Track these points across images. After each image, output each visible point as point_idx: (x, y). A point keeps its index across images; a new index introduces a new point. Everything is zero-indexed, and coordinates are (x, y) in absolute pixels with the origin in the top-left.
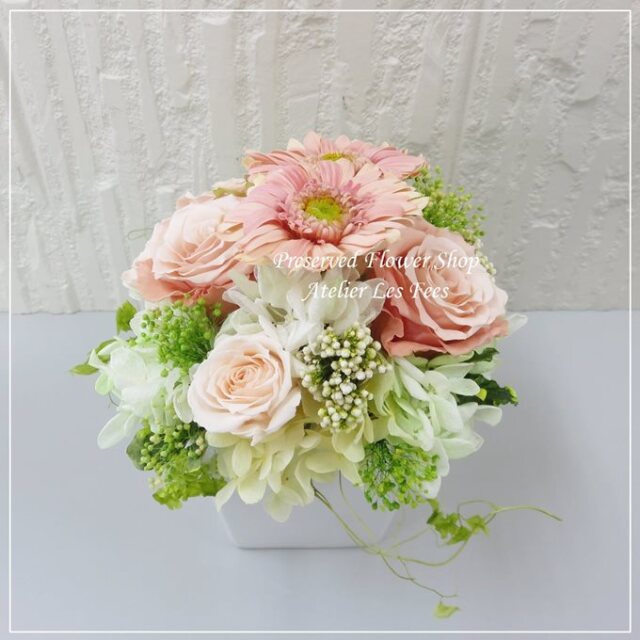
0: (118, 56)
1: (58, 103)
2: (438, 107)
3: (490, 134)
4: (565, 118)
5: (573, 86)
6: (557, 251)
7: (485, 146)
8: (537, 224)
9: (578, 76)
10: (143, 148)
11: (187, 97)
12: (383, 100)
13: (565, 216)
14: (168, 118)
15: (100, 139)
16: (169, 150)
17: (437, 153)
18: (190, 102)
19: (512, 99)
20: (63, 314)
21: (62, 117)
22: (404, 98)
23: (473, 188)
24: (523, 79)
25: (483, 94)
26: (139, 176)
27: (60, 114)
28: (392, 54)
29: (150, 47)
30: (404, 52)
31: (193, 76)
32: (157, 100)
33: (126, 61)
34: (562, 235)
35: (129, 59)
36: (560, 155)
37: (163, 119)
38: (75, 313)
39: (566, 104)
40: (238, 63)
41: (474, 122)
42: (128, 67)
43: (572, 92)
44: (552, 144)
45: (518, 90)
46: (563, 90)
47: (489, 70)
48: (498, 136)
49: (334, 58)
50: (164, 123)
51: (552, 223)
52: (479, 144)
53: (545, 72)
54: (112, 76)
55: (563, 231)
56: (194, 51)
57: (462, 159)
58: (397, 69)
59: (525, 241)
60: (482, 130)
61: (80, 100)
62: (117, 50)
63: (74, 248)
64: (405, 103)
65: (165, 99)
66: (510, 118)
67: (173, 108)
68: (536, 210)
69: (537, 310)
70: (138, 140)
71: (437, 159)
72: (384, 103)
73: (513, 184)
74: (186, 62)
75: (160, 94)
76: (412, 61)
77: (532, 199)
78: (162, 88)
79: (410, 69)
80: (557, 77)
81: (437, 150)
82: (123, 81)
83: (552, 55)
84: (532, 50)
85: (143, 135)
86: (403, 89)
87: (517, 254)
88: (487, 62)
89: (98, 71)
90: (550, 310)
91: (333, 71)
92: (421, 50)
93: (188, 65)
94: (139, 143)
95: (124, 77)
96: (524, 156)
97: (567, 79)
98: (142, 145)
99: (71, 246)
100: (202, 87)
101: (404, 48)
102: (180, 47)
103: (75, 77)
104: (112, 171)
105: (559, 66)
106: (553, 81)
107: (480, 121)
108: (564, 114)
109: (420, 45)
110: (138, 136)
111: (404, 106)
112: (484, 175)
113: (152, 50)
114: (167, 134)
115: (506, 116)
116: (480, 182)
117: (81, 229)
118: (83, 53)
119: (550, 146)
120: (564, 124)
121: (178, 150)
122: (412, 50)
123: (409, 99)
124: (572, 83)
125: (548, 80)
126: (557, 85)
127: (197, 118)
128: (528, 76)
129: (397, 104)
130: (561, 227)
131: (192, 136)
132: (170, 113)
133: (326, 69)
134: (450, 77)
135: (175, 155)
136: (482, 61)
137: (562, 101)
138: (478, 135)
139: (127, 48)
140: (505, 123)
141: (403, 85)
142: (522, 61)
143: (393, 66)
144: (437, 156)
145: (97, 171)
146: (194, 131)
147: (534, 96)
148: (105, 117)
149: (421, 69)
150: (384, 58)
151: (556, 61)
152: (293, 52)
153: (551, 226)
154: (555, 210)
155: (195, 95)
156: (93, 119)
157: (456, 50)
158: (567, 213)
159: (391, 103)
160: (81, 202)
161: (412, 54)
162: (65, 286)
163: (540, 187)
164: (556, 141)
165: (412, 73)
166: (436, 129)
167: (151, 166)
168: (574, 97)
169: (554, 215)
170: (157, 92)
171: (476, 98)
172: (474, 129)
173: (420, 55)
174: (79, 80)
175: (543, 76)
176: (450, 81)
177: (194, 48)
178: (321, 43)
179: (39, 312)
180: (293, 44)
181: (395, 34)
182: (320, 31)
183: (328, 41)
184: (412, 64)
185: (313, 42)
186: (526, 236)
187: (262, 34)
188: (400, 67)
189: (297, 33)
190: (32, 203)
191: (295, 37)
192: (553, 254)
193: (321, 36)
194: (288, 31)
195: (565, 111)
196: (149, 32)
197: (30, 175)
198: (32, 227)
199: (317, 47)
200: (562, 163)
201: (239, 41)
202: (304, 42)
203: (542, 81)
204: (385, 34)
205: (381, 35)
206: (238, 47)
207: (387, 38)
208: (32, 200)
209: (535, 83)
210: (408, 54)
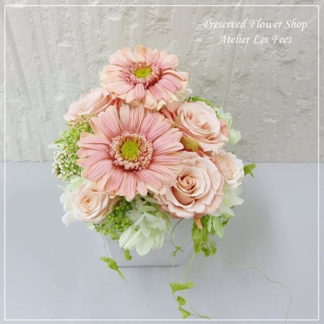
0: (67, 35)
1: (38, 58)
2: (220, 63)
3: (245, 76)
4: (280, 69)
5: (283, 54)
6: (276, 134)
7: (243, 82)
8: (267, 120)
9: (286, 49)
10: (79, 80)
11: (100, 56)
12: (194, 59)
13: (280, 116)
14: (91, 66)
15: (58, 76)
16: (91, 81)
17: (220, 85)
18: (102, 58)
19: (256, 60)
20: (38, 162)
22: (204, 58)
23: (237, 103)
24: (260, 50)
25: (242, 57)
26: (76, 94)
27: (39, 63)
28: (198, 37)
29: (83, 31)
30: (205, 36)
31: (104, 45)
32: (86, 57)
33: (71, 37)
34: (278, 126)
35: (73, 36)
36: (277, 87)
37: (89, 66)
38: (44, 162)
39: (280, 62)
40: (125, 40)
41: (237, 71)
42: (72, 41)
43: (283, 56)
44: (274, 81)
45: (258, 55)
46: (279, 56)
48: (248, 77)
49: (171, 38)
50: (89, 69)
51: (274, 120)
52: (239, 81)
54: (64, 44)
55: (279, 124)
56: (104, 33)
57: (231, 88)
58: (201, 44)
59: (261, 129)
60: (241, 74)
61: (48, 56)
62: (67, 32)
63: (44, 130)
64: (204, 61)
65: (89, 57)
66: (254, 69)
67: (93, 61)
68: (266, 113)
69: (267, 162)
70: (77, 76)
71: (219, 88)
72: (195, 60)
73: (255, 101)
74: (100, 39)
75: (87, 54)
76: (208, 40)
77: (264, 108)
78: (88, 51)
79: (207, 44)
80: (276, 49)
81: (220, 84)
82: (69, 47)
85: (79, 74)
86: (204, 54)
87: (257, 135)
89: (58, 42)
90: (273, 162)
91: (170, 44)
92: (212, 35)
93: (101, 40)
94: (77, 78)
95: (70, 45)
96: (261, 87)
97: (281, 50)
98: (78, 79)
99: (43, 128)
100: (108, 51)
101: (204, 34)
102: (97, 31)
103: (46, 45)
104: (64, 92)
106: (274, 52)
107: (240, 70)
108: (279, 67)
109: (212, 33)
110: (76, 75)
111: (204, 62)
112: (242, 96)
113: (83, 33)
114: (90, 73)
115: (252, 68)
116: (240, 99)
117: (48, 120)
118: (50, 33)
119: (273, 82)
120: (279, 72)
121: (96, 82)
122: (208, 35)
123: (206, 58)
124: (283, 52)
125: (272, 51)
126: (276, 53)
128: (262, 48)
129: (201, 61)
130: (278, 122)
132: (92, 63)
133: (168, 43)
134: (226, 48)
135: (95, 84)
137: (279, 61)
138: (239, 76)
139: (72, 31)
140: (252, 71)
141: (204, 52)
143: (200, 43)
144: (220, 87)
145: (56, 91)
147: (266, 58)
148: (60, 65)
149: (212, 44)
150: (196, 38)
152: (151, 35)
153: (273, 121)
154: (275, 114)
155: (104, 54)
156: (55, 65)
158: (281, 115)
159: (198, 60)
160: (48, 107)
162: (39, 149)
163: (269, 102)
164: (275, 80)
165: (208, 46)
166: (219, 73)
167: (82, 89)
168: (284, 59)
169: (274, 116)
170: (86, 53)
171: (238, 59)
172: (237, 74)
173: (212, 38)
174: (48, 47)
175: (270, 49)
176: (226, 50)
178: (165, 31)
179: (26, 161)
180: (152, 31)
181: (200, 27)
182: (164, 25)
183: (168, 30)
184: (208, 42)
185: (161, 30)
186: (261, 126)
187: (137, 25)
188: (202, 43)
189: (154, 26)
190: (24, 107)
191: (153, 28)
192: (274, 135)
193: (165, 27)
194: (149, 25)
195: (280, 66)
196: (83, 23)
197: (23, 93)
198: (24, 118)
199: (163, 33)
200: (279, 90)
201: (126, 28)
202: (157, 30)
203: (269, 51)
204: (195, 27)
205: (193, 27)
206: (125, 32)
207: (197, 29)
208: (24, 105)
209: (266, 52)
210: (207, 37)
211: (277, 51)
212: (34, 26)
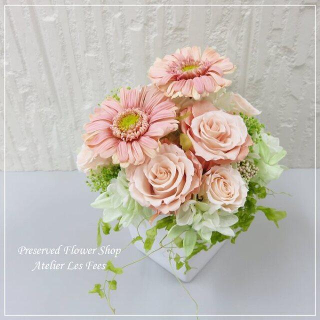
0: (94, 46)
1: (66, 67)
3: (258, 81)
4: (291, 74)
5: (293, 59)
6: (293, 139)
7: (257, 88)
8: (283, 125)
9: (295, 54)
11: (124, 64)
13: (295, 121)
14: (116, 75)
15: (85, 85)
18: (125, 67)
19: (267, 65)
20: (68, 171)
21: (69, 74)
24: (270, 56)
25: (254, 63)
27: (68, 73)
28: (213, 45)
29: (107, 41)
30: (219, 44)
31: (127, 54)
32: (111, 66)
33: (97, 47)
34: (294, 130)
35: (98, 47)
36: (290, 92)
37: (114, 75)
38: (73, 170)
39: (291, 68)
40: (146, 49)
41: (251, 76)
42: (97, 51)
43: (293, 62)
45: (270, 61)
46: (289, 61)
47: (256, 52)
48: (262, 82)
50: (114, 77)
51: (289, 124)
52: (254, 86)
53: (280, 53)
54: (91, 54)
55: (295, 128)
56: (127, 43)
57: (247, 94)
59: (278, 134)
60: (255, 80)
61: (77, 66)
62: (93, 42)
63: (73, 138)
65: (114, 65)
66: (267, 74)
67: (117, 70)
68: (282, 118)
73: (271, 106)
74: (124, 48)
75: (112, 63)
76: (222, 47)
77: (280, 113)
78: (113, 61)
80: (286, 55)
82: (95, 57)
83: (283, 45)
84: (274, 42)
85: (104, 82)
88: (255, 48)
89: (85, 52)
90: (292, 168)
92: (226, 43)
93: (125, 50)
94: (103, 86)
95: (96, 55)
96: (274, 92)
97: (291, 56)
98: (104, 87)
99: (72, 137)
100: (131, 60)
101: (219, 42)
102: (121, 41)
103: (75, 55)
104: (91, 100)
105: (287, 50)
106: (284, 57)
107: (254, 75)
108: (290, 72)
109: (226, 41)
110: (102, 83)
113: (108, 43)
114: (115, 82)
115: (265, 73)
117: (77, 128)
118: (79, 44)
119: (286, 87)
120: (291, 77)
122: (222, 43)
124: (293, 58)
125: (282, 56)
126: (287, 59)
127: (129, 74)
128: (273, 55)
131: (126, 83)
132: (116, 72)
134: (239, 55)
136: (253, 48)
137: (289, 66)
138: (253, 82)
139: (97, 42)
140: (265, 76)
142: (270, 48)
145: (84, 100)
146: (127, 81)
147: (277, 64)
148: (88, 74)
149: (226, 52)
150: (210, 46)
151: (285, 47)
152: (170, 44)
153: (290, 126)
154: (290, 118)
155: (128, 63)
156: (83, 75)
157: (241, 43)
158: (296, 119)
160: (77, 115)
162: (69, 157)
163: (283, 107)
164: (288, 85)
166: (235, 80)
168: (294, 64)
169: (290, 121)
170: (111, 62)
171: (251, 65)
172: (251, 80)
173: (226, 45)
174: (76, 57)
175: (280, 55)
176: (239, 57)
177: (127, 42)
178: (183, 40)
179: (57, 170)
180: (170, 40)
181: (214, 35)
182: (181, 34)
183: (185, 39)
184: (222, 49)
185: (179, 39)
186: (278, 131)
187: (157, 35)
188: (217, 50)
189: (172, 35)
190: (55, 116)
191: (171, 37)
192: (291, 140)
193: (182, 36)
194: (167, 34)
195: (291, 71)
196: (107, 34)
197: (54, 102)
198: (54, 128)
199: (180, 41)
200: (292, 95)
201: (147, 38)
202: (175, 39)
203: (280, 57)
204: (210, 35)
205: (208, 36)
206: (146, 41)
207: (211, 37)
208: (55, 114)
209: (276, 58)
210: (221, 45)
211: (287, 57)
212: (63, 38)
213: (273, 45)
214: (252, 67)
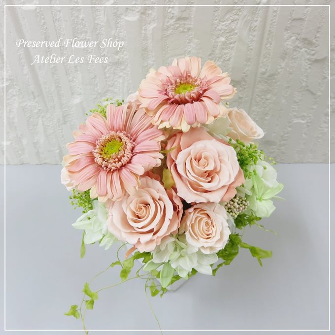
0: (82, 36)
2: (245, 62)
3: (272, 76)
4: (310, 68)
5: (313, 52)
6: (305, 134)
7: (270, 82)
8: (296, 121)
9: (316, 47)
10: (96, 82)
11: (117, 57)
12: (217, 59)
13: (310, 117)
14: (108, 68)
15: (73, 78)
16: (108, 83)
17: (245, 85)
18: (119, 59)
19: (283, 58)
20: (57, 164)
21: (54, 67)
22: (228, 58)
23: (263, 103)
24: (288, 49)
25: (268, 56)
26: (94, 97)
28: (221, 36)
30: (228, 35)
34: (308, 126)
35: (87, 38)
36: (307, 86)
37: (106, 68)
39: (310, 61)
40: (143, 40)
41: (264, 70)
43: (313, 55)
44: (303, 81)
45: (286, 54)
46: (309, 54)
47: (271, 44)
48: (276, 77)
49: (192, 38)
50: (106, 70)
51: (303, 120)
52: (266, 81)
53: (299, 45)
55: (309, 124)
56: (120, 34)
57: (258, 88)
58: (224, 43)
59: (290, 129)
60: (268, 74)
62: (81, 33)
63: (61, 132)
64: (228, 60)
66: (282, 68)
67: (111, 62)
68: (295, 113)
69: (296, 163)
70: (93, 78)
71: (245, 88)
72: (218, 60)
73: (283, 101)
76: (232, 39)
77: (293, 108)
78: (105, 53)
79: (231, 43)
80: (305, 47)
81: (245, 84)
82: (85, 49)
83: (303, 37)
84: (293, 34)
85: (95, 76)
86: (228, 53)
87: (286, 135)
88: (270, 40)
90: (302, 163)
91: (191, 44)
92: (237, 34)
94: (94, 80)
96: (289, 87)
97: (311, 48)
98: (95, 81)
99: (61, 131)
100: (125, 52)
101: (228, 33)
102: (114, 32)
104: (80, 94)
105: (307, 42)
106: (303, 50)
107: (267, 69)
108: (309, 66)
109: (236, 31)
110: (93, 77)
111: (228, 62)
112: (269, 96)
113: (99, 33)
114: (108, 75)
115: (279, 67)
116: (267, 99)
117: (65, 123)
118: (64, 35)
119: (302, 82)
120: (309, 71)
121: (114, 84)
122: (232, 34)
123: (230, 58)
124: (313, 50)
125: (301, 49)
126: (306, 51)
127: (123, 67)
128: (291, 47)
129: (224, 61)
130: (308, 122)
131: (120, 77)
132: (109, 65)
133: (188, 43)
134: (251, 47)
135: (112, 86)
136: (268, 39)
137: (308, 59)
138: (266, 76)
139: (86, 32)
140: (280, 70)
141: (227, 51)
142: (288, 39)
143: (223, 42)
144: (245, 87)
145: (72, 94)
146: (121, 74)
147: (294, 57)
149: (236, 43)
150: (218, 37)
151: (305, 39)
152: (171, 34)
153: (303, 122)
154: (305, 114)
155: (122, 56)
156: (70, 68)
157: (255, 34)
158: (311, 115)
159: (222, 60)
160: (65, 109)
161: (232, 35)
162: (58, 151)
163: (298, 102)
164: (305, 79)
165: (232, 45)
166: (244, 73)
167: (99, 91)
168: (314, 58)
169: (304, 116)
171: (264, 58)
172: (263, 73)
173: (236, 36)
175: (299, 47)
176: (251, 49)
177: (121, 32)
178: (186, 30)
179: (45, 163)
180: (171, 30)
181: (223, 25)
182: (185, 24)
183: (189, 29)
184: (232, 40)
185: (181, 29)
186: (290, 127)
187: (155, 25)
188: (226, 42)
189: (173, 25)
190: (40, 110)
191: (172, 27)
192: (304, 135)
193: (186, 26)
194: (168, 24)
195: (311, 64)
196: (98, 24)
197: (38, 96)
198: (40, 121)
199: (183, 32)
200: (308, 90)
201: (143, 29)
202: (176, 29)
203: (298, 49)
204: (218, 25)
205: (216, 26)
206: (143, 32)
207: (219, 28)
208: (40, 108)
209: (295, 50)
210: (230, 35)
211: (306, 49)
212: (47, 28)
213: (291, 37)
214: (265, 60)
